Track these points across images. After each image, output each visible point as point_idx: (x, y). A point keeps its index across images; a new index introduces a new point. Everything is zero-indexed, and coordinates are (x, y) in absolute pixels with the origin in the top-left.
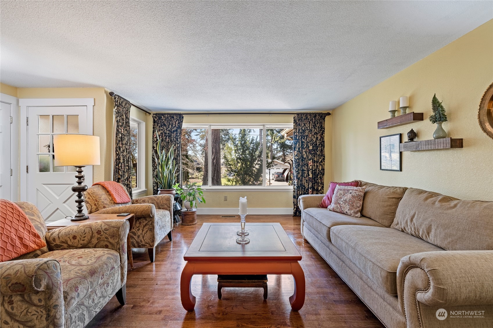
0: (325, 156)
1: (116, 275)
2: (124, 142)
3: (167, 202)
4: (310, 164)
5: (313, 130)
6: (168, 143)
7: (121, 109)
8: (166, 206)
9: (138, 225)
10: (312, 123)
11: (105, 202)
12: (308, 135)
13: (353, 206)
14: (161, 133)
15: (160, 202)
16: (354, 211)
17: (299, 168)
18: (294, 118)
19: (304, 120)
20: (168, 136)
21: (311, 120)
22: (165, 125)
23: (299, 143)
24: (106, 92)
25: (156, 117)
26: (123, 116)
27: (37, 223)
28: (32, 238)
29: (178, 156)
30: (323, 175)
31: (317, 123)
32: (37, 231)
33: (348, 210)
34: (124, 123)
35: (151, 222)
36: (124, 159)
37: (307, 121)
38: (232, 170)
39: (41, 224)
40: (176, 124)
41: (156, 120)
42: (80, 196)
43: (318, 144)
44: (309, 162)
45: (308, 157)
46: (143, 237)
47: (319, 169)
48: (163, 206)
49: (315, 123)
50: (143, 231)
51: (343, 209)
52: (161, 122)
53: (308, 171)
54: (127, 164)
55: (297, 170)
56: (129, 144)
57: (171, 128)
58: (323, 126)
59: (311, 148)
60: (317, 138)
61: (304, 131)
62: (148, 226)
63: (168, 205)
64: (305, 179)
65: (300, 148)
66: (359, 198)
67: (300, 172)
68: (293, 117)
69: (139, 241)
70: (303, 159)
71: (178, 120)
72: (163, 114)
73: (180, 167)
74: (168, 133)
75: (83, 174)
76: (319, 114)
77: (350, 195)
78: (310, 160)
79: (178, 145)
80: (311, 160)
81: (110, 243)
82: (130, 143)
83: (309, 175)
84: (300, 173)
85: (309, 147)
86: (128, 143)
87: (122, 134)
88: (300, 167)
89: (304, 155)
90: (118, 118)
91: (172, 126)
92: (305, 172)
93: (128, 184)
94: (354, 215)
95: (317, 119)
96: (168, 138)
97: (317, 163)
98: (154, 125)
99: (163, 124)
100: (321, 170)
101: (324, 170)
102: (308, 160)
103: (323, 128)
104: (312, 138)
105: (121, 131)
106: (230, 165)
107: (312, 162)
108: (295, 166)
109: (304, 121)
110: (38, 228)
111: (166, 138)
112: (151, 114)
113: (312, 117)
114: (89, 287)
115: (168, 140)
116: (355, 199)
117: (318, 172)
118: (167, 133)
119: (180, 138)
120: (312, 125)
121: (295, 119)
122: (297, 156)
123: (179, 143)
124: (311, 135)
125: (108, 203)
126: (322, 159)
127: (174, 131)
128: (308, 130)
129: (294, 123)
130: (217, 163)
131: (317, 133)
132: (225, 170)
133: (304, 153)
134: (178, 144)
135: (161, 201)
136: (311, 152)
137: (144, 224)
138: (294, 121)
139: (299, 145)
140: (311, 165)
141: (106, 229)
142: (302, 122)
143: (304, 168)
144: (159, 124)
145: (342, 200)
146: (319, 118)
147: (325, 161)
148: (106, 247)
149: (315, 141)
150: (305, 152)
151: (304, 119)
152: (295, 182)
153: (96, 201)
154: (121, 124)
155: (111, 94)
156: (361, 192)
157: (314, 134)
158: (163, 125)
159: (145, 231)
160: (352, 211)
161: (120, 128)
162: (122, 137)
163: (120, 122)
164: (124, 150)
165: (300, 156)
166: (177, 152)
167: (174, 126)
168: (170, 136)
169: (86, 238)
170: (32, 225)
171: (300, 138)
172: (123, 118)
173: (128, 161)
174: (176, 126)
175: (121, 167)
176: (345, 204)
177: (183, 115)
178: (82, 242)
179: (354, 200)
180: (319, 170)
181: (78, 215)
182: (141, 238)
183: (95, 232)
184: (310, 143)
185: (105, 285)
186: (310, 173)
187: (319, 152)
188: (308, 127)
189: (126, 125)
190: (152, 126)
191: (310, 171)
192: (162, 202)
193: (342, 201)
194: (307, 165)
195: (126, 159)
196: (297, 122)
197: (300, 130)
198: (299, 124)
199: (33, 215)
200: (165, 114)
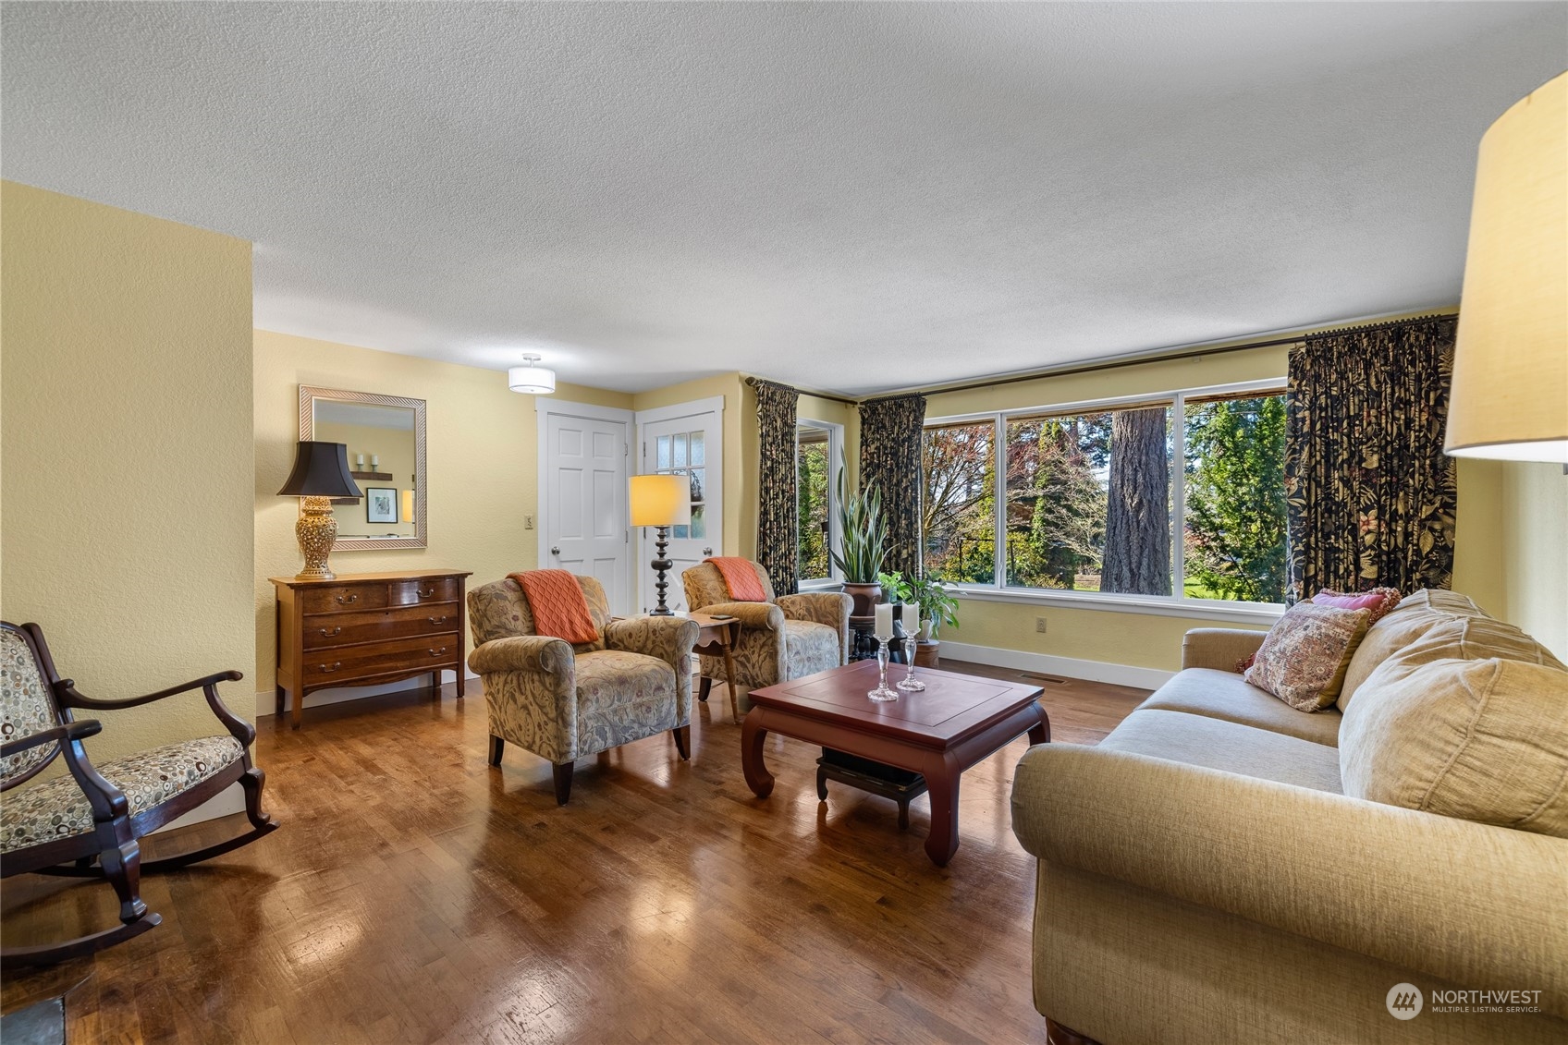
0: (1455, 493)
1: (666, 703)
2: (777, 477)
3: (833, 609)
4: (1365, 528)
5: (1389, 391)
6: (891, 470)
7: (772, 409)
8: (831, 619)
9: (752, 643)
10: (1385, 364)
11: (713, 595)
12: (1357, 416)
13: (1300, 671)
14: (876, 449)
15: (821, 607)
16: (1296, 689)
17: (1313, 539)
18: (1290, 356)
19: (1338, 358)
20: (890, 453)
21: (1376, 354)
22: (884, 426)
23: (1313, 446)
24: (740, 378)
25: (866, 411)
26: (776, 422)
27: (596, 608)
28: (584, 625)
29: (912, 504)
30: (1443, 572)
31: (1412, 363)
32: (591, 618)
33: (1282, 684)
34: (777, 436)
35: (770, 641)
36: (776, 514)
37: (1357, 362)
38: (1223, 548)
39: (601, 610)
40: (908, 421)
41: (866, 417)
42: (662, 576)
43: (1412, 445)
44: (1363, 518)
45: (1359, 498)
46: (760, 668)
47: (1418, 545)
48: (825, 617)
49: (1396, 360)
50: (759, 656)
51: (1269, 680)
52: (876, 420)
53: (1357, 554)
54: (784, 522)
55: (1300, 547)
56: (789, 481)
57: (898, 434)
58: (1440, 370)
59: (1373, 462)
60: (1409, 422)
61: (1337, 402)
62: (766, 649)
63: (835, 616)
64: (1342, 582)
65: (1315, 466)
66: (1325, 646)
67: (1316, 554)
68: (1288, 354)
69: (754, 674)
70: (1332, 506)
71: (914, 411)
72: (880, 401)
73: (917, 532)
74: (892, 447)
75: (666, 540)
76: (1418, 324)
77: (1302, 635)
78: (1366, 510)
79: (914, 476)
80: (1373, 513)
81: (666, 651)
82: (791, 479)
83: (1358, 569)
84: (1316, 558)
85: (1362, 460)
86: (787, 478)
87: (773, 460)
88: (1316, 537)
89: (1337, 490)
90: (764, 427)
91: (900, 427)
92: (1341, 556)
93: (786, 567)
94: (1295, 703)
95: (1411, 346)
96: (891, 459)
97: (1407, 523)
98: (862, 430)
99: (880, 425)
100: (1431, 552)
101: (1452, 550)
102: (1358, 511)
103: (1443, 378)
104: (1379, 424)
105: (771, 454)
106: (1214, 528)
107: (1378, 518)
108: (1292, 535)
109: (1339, 362)
110: (596, 615)
111: (886, 458)
112: (856, 403)
113: (1382, 341)
114: (616, 698)
115: (891, 465)
116: (1310, 650)
117: (1412, 560)
118: (889, 446)
119: (919, 456)
120: (1382, 372)
121: (1294, 361)
122: (1302, 497)
123: (916, 469)
124: (1373, 412)
125: (718, 596)
126: (1437, 505)
127: (904, 441)
128: (1360, 392)
129: (1289, 376)
130: (1150, 521)
131: (1408, 403)
132: (1198, 547)
133: (1337, 484)
134: (912, 472)
135: (823, 606)
136: (1374, 480)
137: (761, 642)
138: (1291, 366)
139: (1311, 456)
140: (1369, 532)
141: (662, 629)
142: (1332, 366)
143: (1336, 540)
144: (873, 427)
145: (1276, 649)
146: (1423, 338)
147: (1459, 513)
148: (661, 656)
149: (1399, 434)
150: (1341, 479)
151: (1339, 353)
152: (1292, 592)
153: (699, 590)
154: (770, 439)
155: (749, 381)
156: (1337, 625)
157: (1394, 407)
158: (882, 427)
159: (762, 658)
160: (1289, 689)
161: (768, 447)
162: (772, 467)
163: (769, 436)
164: (777, 495)
165: (1316, 495)
166: (911, 493)
167: (904, 426)
168: (895, 455)
169: (641, 639)
170: (588, 608)
171: (1318, 426)
172: (776, 427)
173: (788, 517)
174: (908, 425)
175: (771, 529)
176: (1278, 663)
177: (926, 397)
178: (637, 644)
179: (1307, 652)
180: (1418, 552)
181: (659, 608)
182: (757, 669)
183: (651, 630)
184: (1370, 444)
185: (644, 709)
186: (1365, 562)
187: (1417, 476)
188: (1358, 383)
189: (783, 440)
190: (859, 433)
191: (1368, 553)
192: (823, 608)
193: (1274, 653)
194: (1354, 531)
195: (781, 514)
196: (1308, 368)
197: (1317, 398)
198: (1317, 377)
199: (593, 596)
200: (885, 399)
